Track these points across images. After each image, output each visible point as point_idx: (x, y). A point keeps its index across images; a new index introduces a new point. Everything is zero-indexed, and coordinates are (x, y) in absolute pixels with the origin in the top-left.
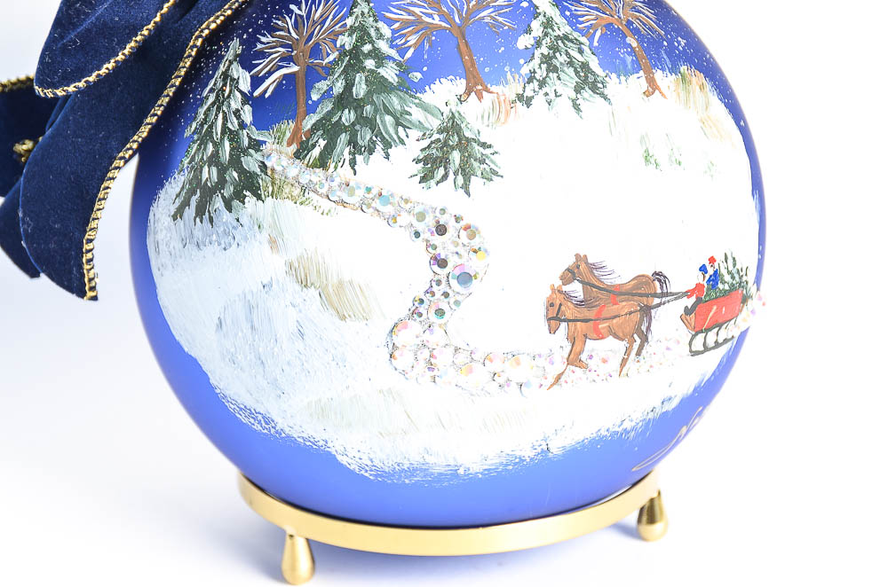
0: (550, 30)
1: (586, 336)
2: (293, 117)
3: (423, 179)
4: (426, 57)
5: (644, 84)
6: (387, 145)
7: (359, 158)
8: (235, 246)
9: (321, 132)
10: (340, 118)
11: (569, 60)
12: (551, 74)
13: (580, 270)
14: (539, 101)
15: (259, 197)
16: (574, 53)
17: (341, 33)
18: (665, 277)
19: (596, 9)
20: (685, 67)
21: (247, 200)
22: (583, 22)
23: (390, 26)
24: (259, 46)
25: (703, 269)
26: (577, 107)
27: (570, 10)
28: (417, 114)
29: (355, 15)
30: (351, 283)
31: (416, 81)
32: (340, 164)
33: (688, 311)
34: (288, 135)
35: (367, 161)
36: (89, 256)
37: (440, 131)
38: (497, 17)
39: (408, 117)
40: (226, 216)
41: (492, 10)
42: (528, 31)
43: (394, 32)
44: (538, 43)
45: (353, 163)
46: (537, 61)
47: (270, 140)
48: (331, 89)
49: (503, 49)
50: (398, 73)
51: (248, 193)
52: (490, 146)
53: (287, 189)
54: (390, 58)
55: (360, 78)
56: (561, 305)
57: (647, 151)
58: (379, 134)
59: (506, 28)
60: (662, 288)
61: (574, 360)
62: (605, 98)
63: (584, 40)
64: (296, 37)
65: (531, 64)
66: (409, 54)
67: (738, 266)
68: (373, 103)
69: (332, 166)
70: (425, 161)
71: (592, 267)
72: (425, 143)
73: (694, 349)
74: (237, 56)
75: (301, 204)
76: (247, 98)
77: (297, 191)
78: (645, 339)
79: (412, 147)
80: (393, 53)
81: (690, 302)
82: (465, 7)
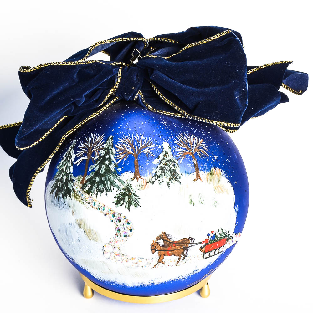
0: (166, 158)
1: (164, 255)
2: (83, 175)
3: (116, 204)
4: (124, 163)
5: (195, 177)
6: (107, 191)
7: (99, 193)
8: (63, 209)
9: (89, 182)
10: (95, 179)
11: (169, 169)
12: (162, 174)
13: (163, 236)
14: (156, 183)
15: (71, 198)
16: (172, 166)
17: (102, 149)
18: (193, 238)
19: (185, 149)
20: (213, 168)
21: (67, 197)
22: (178, 154)
23: (116, 150)
24: (80, 146)
25: (209, 235)
26: (168, 185)
27: (175, 150)
28: (117, 183)
29: (107, 143)
30: (93, 230)
31: (119, 171)
32: (93, 194)
33: (201, 247)
34: (81, 180)
35: (101, 195)
36: (28, 196)
37: (123, 189)
38: (149, 152)
39: (114, 183)
40: (62, 200)
41: (148, 149)
42: (158, 157)
43: (117, 152)
44: (160, 162)
45: (97, 194)
46: (159, 168)
47: (76, 181)
48: (95, 169)
49: (148, 163)
50: (114, 167)
51: (68, 195)
52: (138, 196)
53: (78, 198)
54: (113, 162)
55: (103, 166)
56: (156, 246)
57: (191, 200)
58: (105, 187)
59: (151, 156)
60: (192, 242)
61: (160, 261)
62: (179, 182)
63: (176, 161)
64: (89, 147)
65: (156, 170)
66: (119, 162)
67: (224, 231)
68: (105, 176)
69: (91, 194)
70: (118, 198)
71: (167, 236)
72: (118, 192)
73: (204, 257)
74: (74, 147)
75: (81, 203)
76: (73, 164)
77: (80, 199)
78: (185, 256)
79: (114, 193)
80: (114, 160)
81: (203, 245)
82: (140, 146)
